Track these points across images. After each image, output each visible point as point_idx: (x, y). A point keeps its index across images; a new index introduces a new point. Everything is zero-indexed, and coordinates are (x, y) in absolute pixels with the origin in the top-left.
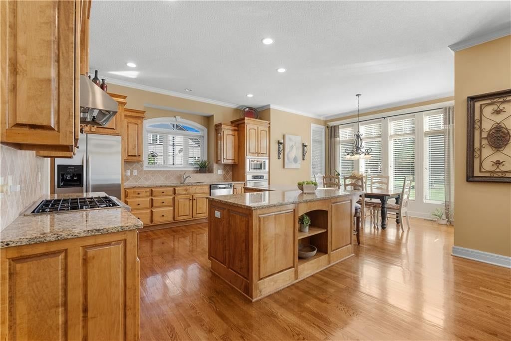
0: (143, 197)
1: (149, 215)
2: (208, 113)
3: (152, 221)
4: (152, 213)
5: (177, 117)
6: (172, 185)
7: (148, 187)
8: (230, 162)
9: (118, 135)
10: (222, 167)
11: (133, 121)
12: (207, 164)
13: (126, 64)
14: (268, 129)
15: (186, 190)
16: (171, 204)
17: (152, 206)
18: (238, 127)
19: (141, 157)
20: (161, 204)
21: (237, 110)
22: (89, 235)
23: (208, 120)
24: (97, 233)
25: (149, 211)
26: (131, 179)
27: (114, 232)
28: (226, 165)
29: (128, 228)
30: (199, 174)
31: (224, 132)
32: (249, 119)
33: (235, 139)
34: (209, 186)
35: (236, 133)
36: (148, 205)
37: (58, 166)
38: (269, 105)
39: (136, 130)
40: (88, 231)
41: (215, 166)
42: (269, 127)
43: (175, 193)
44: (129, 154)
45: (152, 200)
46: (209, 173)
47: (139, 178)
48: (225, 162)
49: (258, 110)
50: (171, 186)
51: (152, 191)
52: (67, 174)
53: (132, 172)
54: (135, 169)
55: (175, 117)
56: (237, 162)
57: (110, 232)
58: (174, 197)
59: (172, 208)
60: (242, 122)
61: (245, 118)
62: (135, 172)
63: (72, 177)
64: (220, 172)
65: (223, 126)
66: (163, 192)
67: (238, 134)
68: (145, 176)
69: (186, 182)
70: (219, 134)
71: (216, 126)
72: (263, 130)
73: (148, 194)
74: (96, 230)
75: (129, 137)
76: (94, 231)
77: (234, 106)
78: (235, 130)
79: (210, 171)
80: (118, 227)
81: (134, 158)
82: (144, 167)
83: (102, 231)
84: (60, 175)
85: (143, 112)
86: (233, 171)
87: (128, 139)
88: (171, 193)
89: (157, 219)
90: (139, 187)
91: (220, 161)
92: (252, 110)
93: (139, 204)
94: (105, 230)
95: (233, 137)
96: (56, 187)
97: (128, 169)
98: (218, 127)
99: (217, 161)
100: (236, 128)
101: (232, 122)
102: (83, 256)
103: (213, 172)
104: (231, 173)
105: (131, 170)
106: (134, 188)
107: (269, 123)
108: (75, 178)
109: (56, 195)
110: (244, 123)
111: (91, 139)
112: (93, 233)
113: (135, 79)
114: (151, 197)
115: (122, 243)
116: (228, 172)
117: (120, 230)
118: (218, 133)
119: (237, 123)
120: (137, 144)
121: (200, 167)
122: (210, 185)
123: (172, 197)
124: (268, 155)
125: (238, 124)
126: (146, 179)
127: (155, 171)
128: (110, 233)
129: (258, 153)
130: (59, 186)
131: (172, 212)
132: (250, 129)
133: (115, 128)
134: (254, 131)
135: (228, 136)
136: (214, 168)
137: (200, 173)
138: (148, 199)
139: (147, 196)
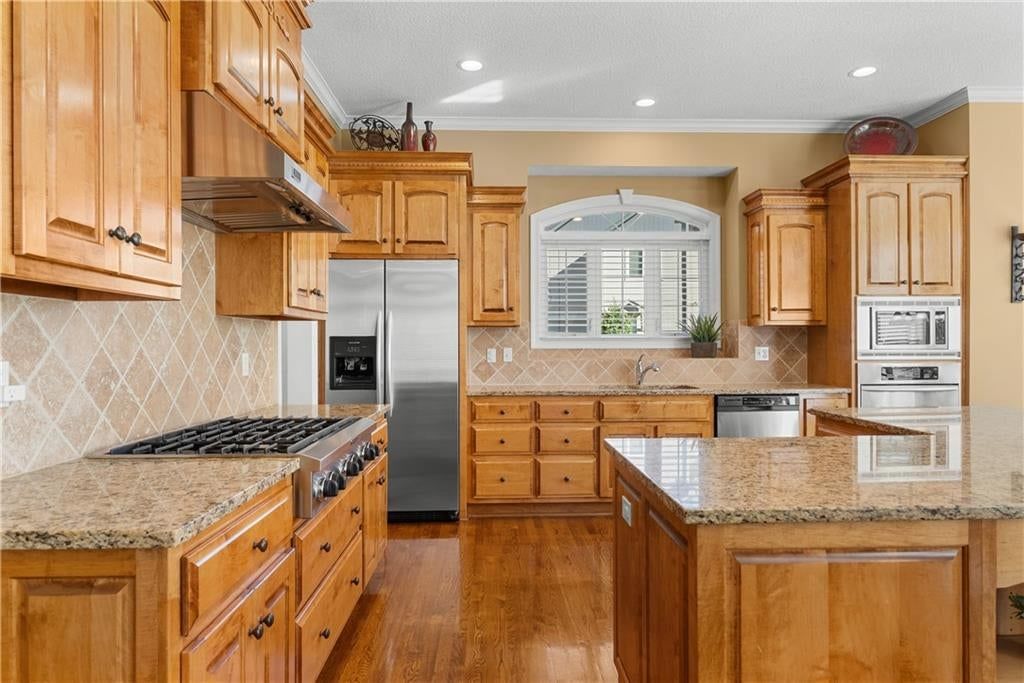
0: (512, 422)
1: (530, 474)
2: (717, 165)
3: (537, 491)
4: (537, 467)
5: (621, 191)
6: (594, 390)
7: (527, 396)
8: (801, 319)
9: (451, 257)
10: (770, 336)
11: (496, 216)
12: (716, 326)
13: (458, 66)
14: (958, 185)
15: (635, 408)
16: (590, 447)
17: (538, 449)
18: (825, 195)
19: (514, 312)
20: (563, 447)
21: (824, 139)
22: (20, 547)
23: (719, 186)
24: (39, 546)
25: (529, 461)
26: (498, 371)
27: (87, 550)
28: (783, 331)
29: (127, 541)
30: (690, 359)
31: (771, 218)
32: (870, 158)
33: (813, 239)
34: (711, 399)
35: (819, 217)
36: (525, 445)
37: (332, 338)
38: (963, 92)
39: (502, 242)
40: (18, 534)
41: (744, 335)
42: (965, 179)
43: (600, 416)
44: (486, 307)
45: (537, 430)
46: (726, 356)
47: (518, 368)
48: (779, 319)
49: (916, 124)
50: (588, 396)
51: (537, 406)
52: (349, 358)
53: (500, 353)
54: (508, 346)
55: (618, 193)
56: (821, 317)
57: (74, 545)
58: (599, 429)
59: (592, 461)
60: (841, 173)
61: (852, 158)
62: (509, 354)
63: (357, 366)
64: (763, 353)
65: (765, 201)
66: (566, 412)
67: (826, 221)
68: (533, 365)
69: (645, 383)
70: (757, 228)
71: (747, 201)
72: (930, 195)
73: (526, 414)
74: (38, 536)
75: (487, 261)
76: (32, 537)
77: (814, 126)
78: (813, 208)
79: (730, 352)
80: (99, 533)
81: (498, 316)
82: (533, 340)
83: (52, 541)
84: (335, 360)
85: (520, 191)
86: (811, 349)
87: (483, 265)
88: (590, 415)
89: (552, 489)
90: (503, 395)
91: (759, 316)
92: (886, 124)
93: (502, 442)
94: (61, 539)
95: (806, 233)
96: (327, 386)
97: (492, 347)
98: (752, 207)
99: (751, 319)
100: (820, 201)
101: (806, 183)
102: (19, 609)
103: (737, 356)
104: (805, 356)
105: (498, 349)
106: (490, 396)
107: (965, 164)
108: (362, 368)
109: (327, 407)
110: (847, 177)
111: (395, 273)
112: (30, 544)
113: (497, 104)
114: (534, 424)
115: (126, 588)
116: (790, 355)
117: (105, 545)
118: (753, 226)
119: (822, 183)
120: (504, 278)
121: (695, 338)
122: (716, 397)
123: (590, 429)
124: (958, 288)
125: (827, 186)
126: (536, 372)
127: (563, 350)
128: (77, 551)
129: (911, 283)
130: (332, 387)
131: (591, 472)
132: (869, 198)
133: (444, 240)
134: (892, 201)
135: (785, 231)
136: (740, 339)
137: (693, 357)
138: (527, 428)
139: (524, 421)
